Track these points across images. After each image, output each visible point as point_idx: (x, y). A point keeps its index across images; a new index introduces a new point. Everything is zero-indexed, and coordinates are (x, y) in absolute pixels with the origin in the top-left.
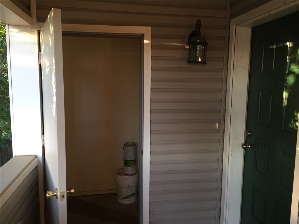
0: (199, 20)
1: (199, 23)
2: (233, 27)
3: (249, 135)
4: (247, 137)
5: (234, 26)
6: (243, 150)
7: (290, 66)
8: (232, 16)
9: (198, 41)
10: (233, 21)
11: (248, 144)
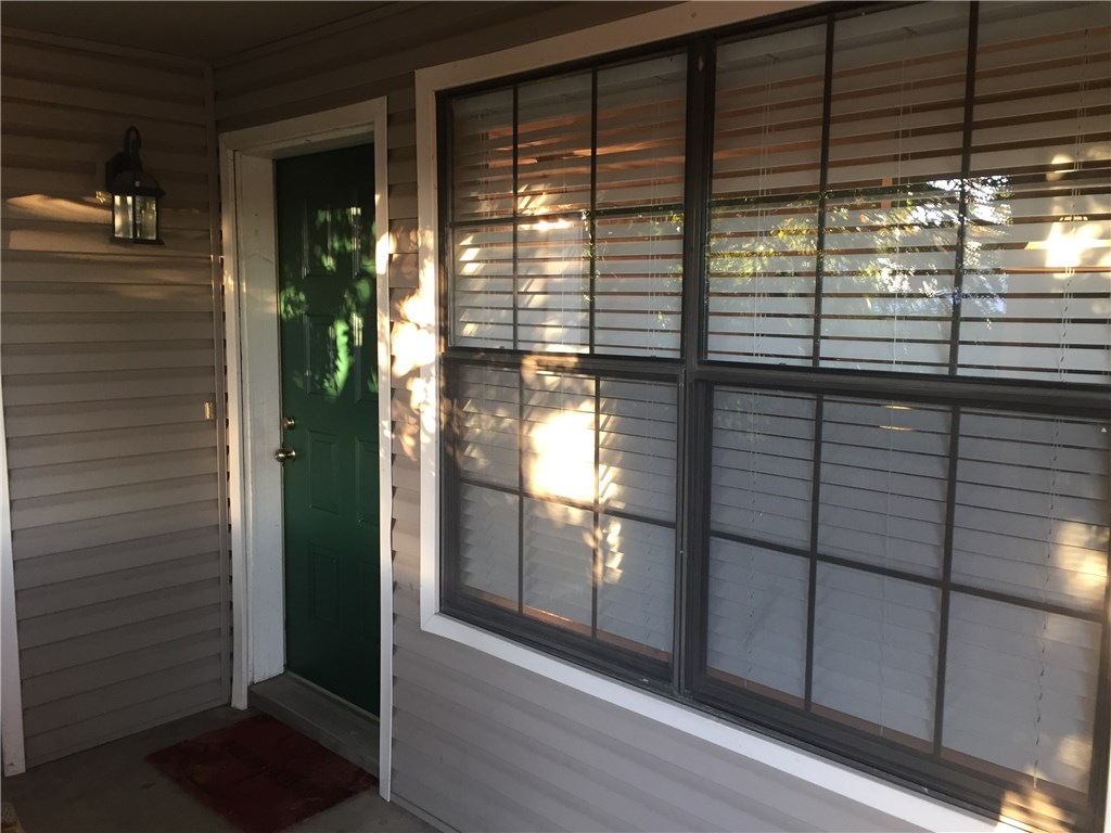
0: (133, 129)
1: (133, 134)
2: (227, 155)
3: (290, 427)
4: (287, 432)
5: (230, 153)
6: (278, 465)
7: (360, 259)
8: (221, 126)
9: (137, 184)
10: (226, 138)
11: (290, 448)
